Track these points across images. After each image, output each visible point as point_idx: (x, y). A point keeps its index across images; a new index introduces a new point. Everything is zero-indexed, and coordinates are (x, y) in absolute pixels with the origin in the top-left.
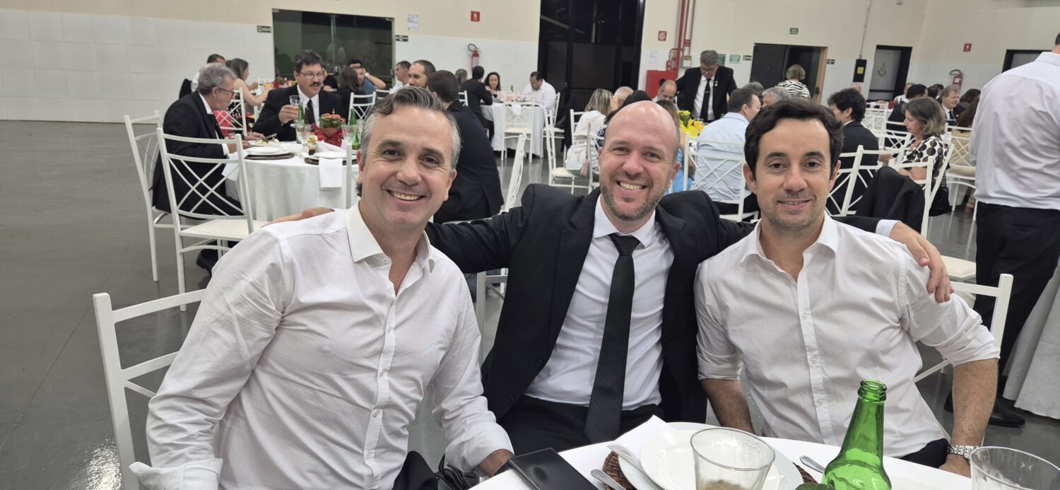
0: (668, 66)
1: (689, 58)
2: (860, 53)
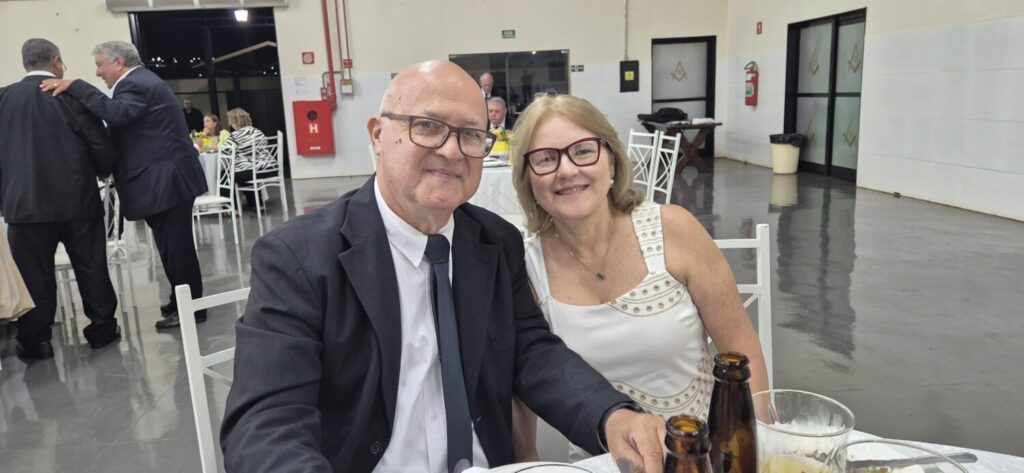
0: (323, 94)
1: (349, 82)
2: (624, 53)
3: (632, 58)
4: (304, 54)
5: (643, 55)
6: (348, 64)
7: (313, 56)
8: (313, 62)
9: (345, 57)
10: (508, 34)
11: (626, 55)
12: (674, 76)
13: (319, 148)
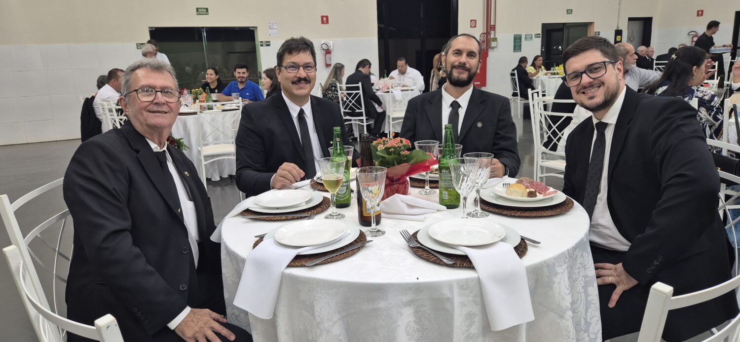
1: (495, 39)
2: (616, 25)
3: (620, 29)
4: (471, 21)
5: (624, 27)
6: (493, 28)
7: (476, 22)
8: (475, 27)
9: (492, 24)
10: (569, 12)
11: (618, 27)
12: (630, 40)
13: (479, 83)
